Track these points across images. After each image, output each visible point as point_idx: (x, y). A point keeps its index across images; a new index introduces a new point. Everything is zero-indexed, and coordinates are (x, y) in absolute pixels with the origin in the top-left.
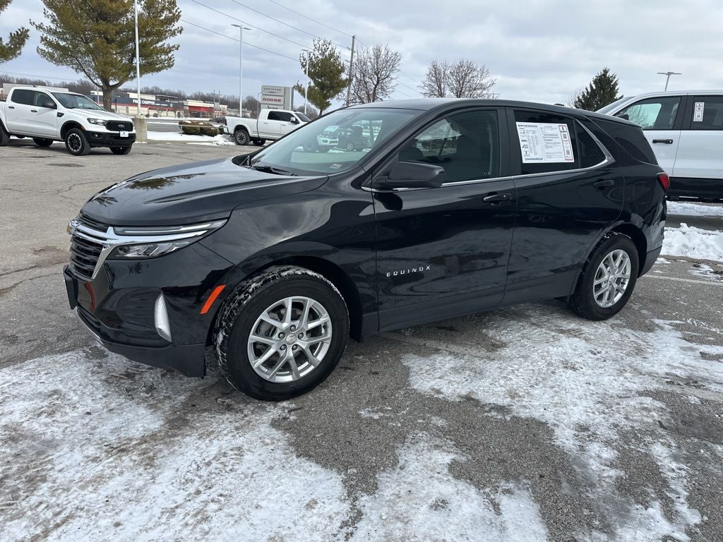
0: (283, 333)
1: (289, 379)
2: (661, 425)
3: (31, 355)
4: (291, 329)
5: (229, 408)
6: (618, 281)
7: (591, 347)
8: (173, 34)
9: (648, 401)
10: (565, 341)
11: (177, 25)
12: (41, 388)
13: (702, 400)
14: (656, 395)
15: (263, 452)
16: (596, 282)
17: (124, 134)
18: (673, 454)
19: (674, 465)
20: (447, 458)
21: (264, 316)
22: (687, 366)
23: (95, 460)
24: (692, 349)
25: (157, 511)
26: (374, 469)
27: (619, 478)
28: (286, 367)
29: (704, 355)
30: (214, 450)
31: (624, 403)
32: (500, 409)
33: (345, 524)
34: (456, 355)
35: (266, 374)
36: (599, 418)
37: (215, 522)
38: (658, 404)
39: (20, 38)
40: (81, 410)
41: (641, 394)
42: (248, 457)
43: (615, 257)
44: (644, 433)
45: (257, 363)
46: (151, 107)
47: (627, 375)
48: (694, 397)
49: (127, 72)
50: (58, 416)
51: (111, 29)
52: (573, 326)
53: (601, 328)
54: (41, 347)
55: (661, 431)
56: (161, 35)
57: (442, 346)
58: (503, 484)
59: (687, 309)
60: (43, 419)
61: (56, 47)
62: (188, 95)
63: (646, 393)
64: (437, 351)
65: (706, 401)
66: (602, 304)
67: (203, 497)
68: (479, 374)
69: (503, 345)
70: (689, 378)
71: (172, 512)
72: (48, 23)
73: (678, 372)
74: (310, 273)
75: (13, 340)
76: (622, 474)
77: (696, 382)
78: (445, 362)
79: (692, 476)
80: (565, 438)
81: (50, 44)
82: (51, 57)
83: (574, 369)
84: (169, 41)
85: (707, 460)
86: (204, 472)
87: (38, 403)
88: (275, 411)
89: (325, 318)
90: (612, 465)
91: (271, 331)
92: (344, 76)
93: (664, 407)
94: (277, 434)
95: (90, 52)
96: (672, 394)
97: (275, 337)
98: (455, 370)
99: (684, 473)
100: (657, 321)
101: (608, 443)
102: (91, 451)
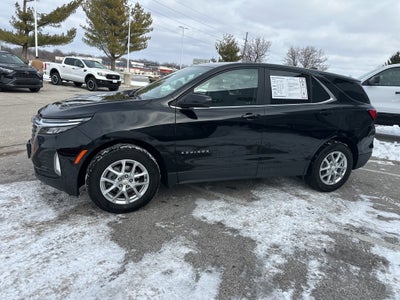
0: (121, 179)
1: (124, 202)
2: (325, 251)
3: (17, 180)
4: (125, 177)
5: (92, 214)
6: (339, 170)
7: (309, 205)
8: (148, 31)
9: (325, 237)
10: (296, 201)
11: (150, 27)
12: (12, 195)
13: (361, 241)
14: (333, 235)
15: (94, 235)
16: (322, 169)
17: (115, 81)
18: (321, 267)
19: (317, 273)
20: (186, 251)
21: (110, 168)
22: (363, 221)
23: (16, 229)
24: (373, 213)
25: (29, 254)
26: (145, 251)
27: (279, 274)
28: (122, 196)
29: (379, 217)
30: (72, 232)
31: (310, 236)
32: (234, 231)
33: (114, 274)
34: (227, 201)
35: (111, 198)
36: (288, 243)
37: (51, 264)
38: (331, 239)
39: (72, 33)
40: (23, 206)
42: (86, 237)
43: (335, 156)
44: (311, 254)
45: (105, 192)
46: (141, 69)
47: (322, 222)
48: (356, 239)
49: (124, 50)
50: (11, 208)
51: (117, 29)
52: (306, 193)
53: (323, 197)
54: (24, 177)
55: (322, 254)
56: (142, 32)
57: (223, 196)
58: (210, 268)
59: (387, 191)
60: (4, 208)
61: (91, 37)
62: (161, 63)
64: (218, 198)
65: (363, 242)
66: (327, 183)
67: (53, 252)
68: (234, 212)
69: (258, 199)
70: (361, 228)
71: (35, 256)
72: (88, 26)
73: (355, 224)
74: (137, 148)
75: (13, 173)
76: (282, 272)
77: (364, 231)
78: (218, 204)
79: (325, 280)
80: (260, 250)
81: (89, 36)
82: (88, 42)
83: (290, 215)
84: (146, 35)
85: (341, 273)
86: (60, 241)
87: (7, 201)
88: (113, 218)
89: (145, 173)
90: (279, 267)
91: (114, 177)
92: (239, 54)
93: (333, 241)
94: (107, 228)
95: (107, 40)
96: (344, 235)
97: (117, 180)
98: (222, 209)
99: (321, 277)
100: (362, 196)
101: (285, 256)
102: (17, 225)
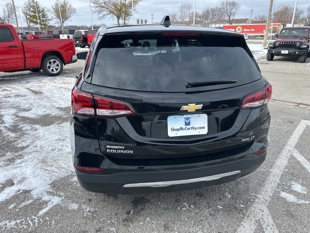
2: (16, 141)
13: (5, 155)
14: (23, 148)
18: (9, 136)
22: (17, 167)
31: (31, 141)
41: (28, 146)
44: (19, 137)
48: (9, 155)
63: (26, 147)
65: (3, 156)
70: (14, 162)
76: (19, 127)
77: (10, 162)
79: (3, 134)
90: (22, 127)
93: (18, 146)
96: (17, 151)
99: (5, 134)
101: (27, 130)
